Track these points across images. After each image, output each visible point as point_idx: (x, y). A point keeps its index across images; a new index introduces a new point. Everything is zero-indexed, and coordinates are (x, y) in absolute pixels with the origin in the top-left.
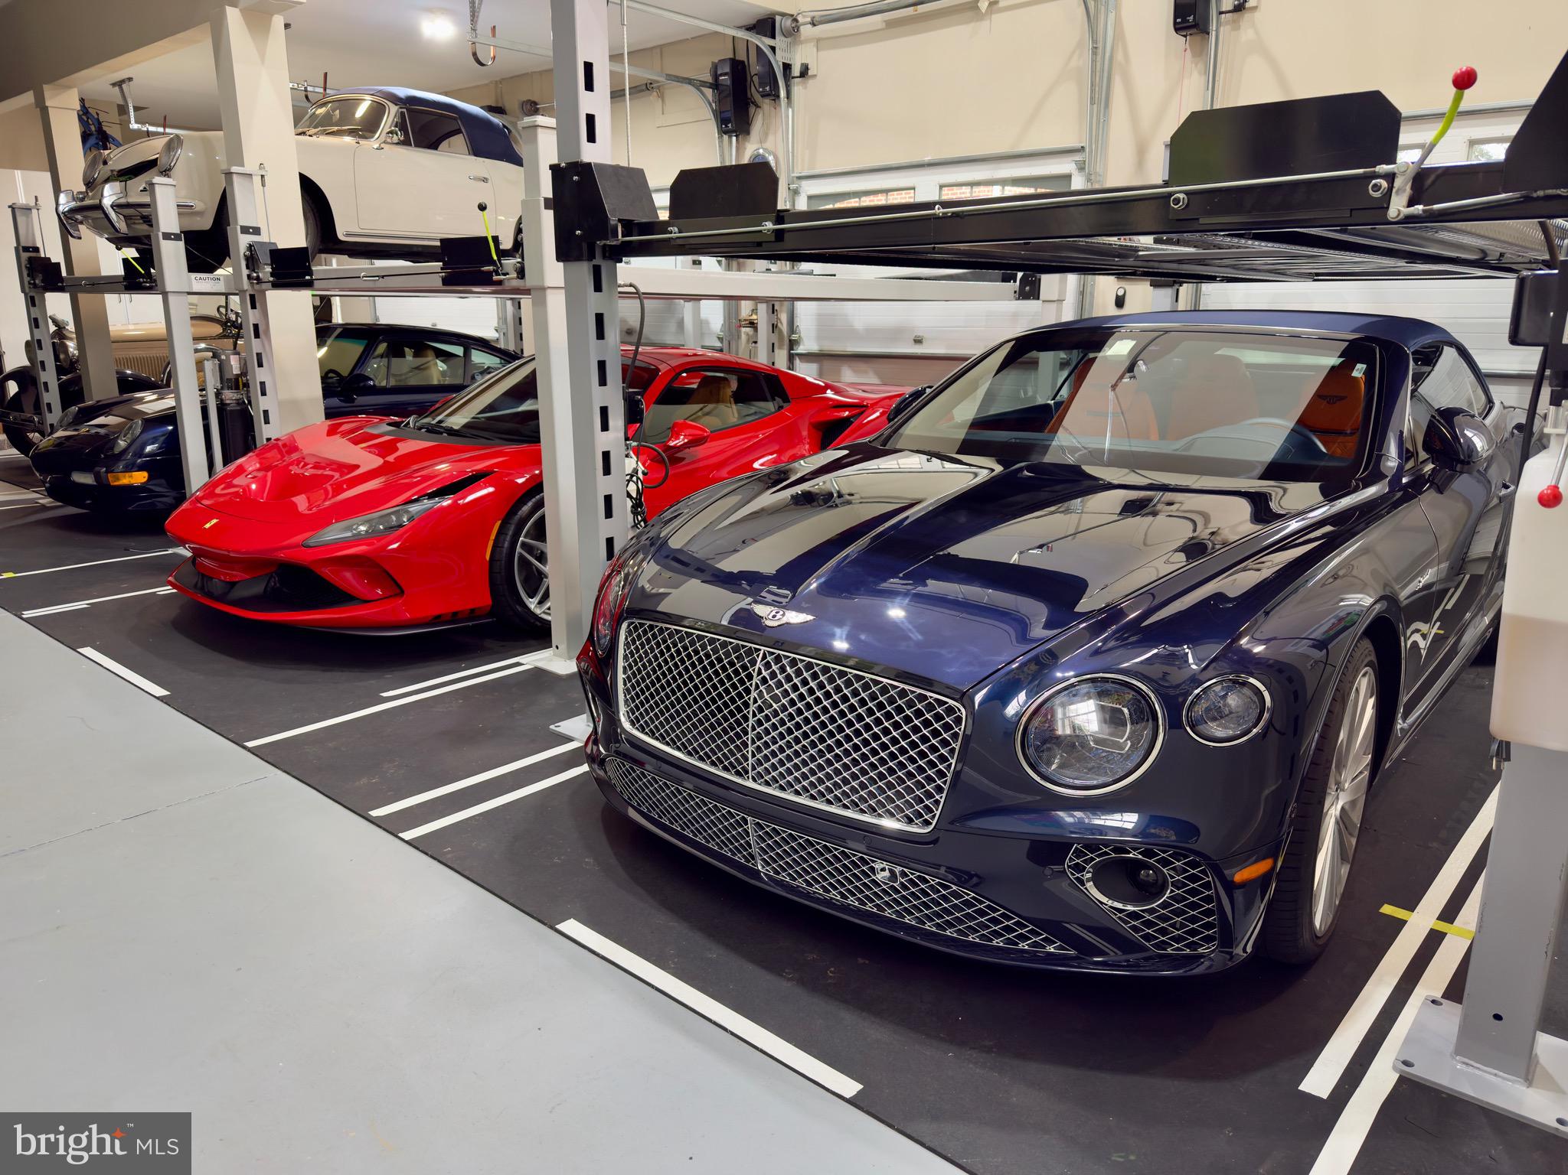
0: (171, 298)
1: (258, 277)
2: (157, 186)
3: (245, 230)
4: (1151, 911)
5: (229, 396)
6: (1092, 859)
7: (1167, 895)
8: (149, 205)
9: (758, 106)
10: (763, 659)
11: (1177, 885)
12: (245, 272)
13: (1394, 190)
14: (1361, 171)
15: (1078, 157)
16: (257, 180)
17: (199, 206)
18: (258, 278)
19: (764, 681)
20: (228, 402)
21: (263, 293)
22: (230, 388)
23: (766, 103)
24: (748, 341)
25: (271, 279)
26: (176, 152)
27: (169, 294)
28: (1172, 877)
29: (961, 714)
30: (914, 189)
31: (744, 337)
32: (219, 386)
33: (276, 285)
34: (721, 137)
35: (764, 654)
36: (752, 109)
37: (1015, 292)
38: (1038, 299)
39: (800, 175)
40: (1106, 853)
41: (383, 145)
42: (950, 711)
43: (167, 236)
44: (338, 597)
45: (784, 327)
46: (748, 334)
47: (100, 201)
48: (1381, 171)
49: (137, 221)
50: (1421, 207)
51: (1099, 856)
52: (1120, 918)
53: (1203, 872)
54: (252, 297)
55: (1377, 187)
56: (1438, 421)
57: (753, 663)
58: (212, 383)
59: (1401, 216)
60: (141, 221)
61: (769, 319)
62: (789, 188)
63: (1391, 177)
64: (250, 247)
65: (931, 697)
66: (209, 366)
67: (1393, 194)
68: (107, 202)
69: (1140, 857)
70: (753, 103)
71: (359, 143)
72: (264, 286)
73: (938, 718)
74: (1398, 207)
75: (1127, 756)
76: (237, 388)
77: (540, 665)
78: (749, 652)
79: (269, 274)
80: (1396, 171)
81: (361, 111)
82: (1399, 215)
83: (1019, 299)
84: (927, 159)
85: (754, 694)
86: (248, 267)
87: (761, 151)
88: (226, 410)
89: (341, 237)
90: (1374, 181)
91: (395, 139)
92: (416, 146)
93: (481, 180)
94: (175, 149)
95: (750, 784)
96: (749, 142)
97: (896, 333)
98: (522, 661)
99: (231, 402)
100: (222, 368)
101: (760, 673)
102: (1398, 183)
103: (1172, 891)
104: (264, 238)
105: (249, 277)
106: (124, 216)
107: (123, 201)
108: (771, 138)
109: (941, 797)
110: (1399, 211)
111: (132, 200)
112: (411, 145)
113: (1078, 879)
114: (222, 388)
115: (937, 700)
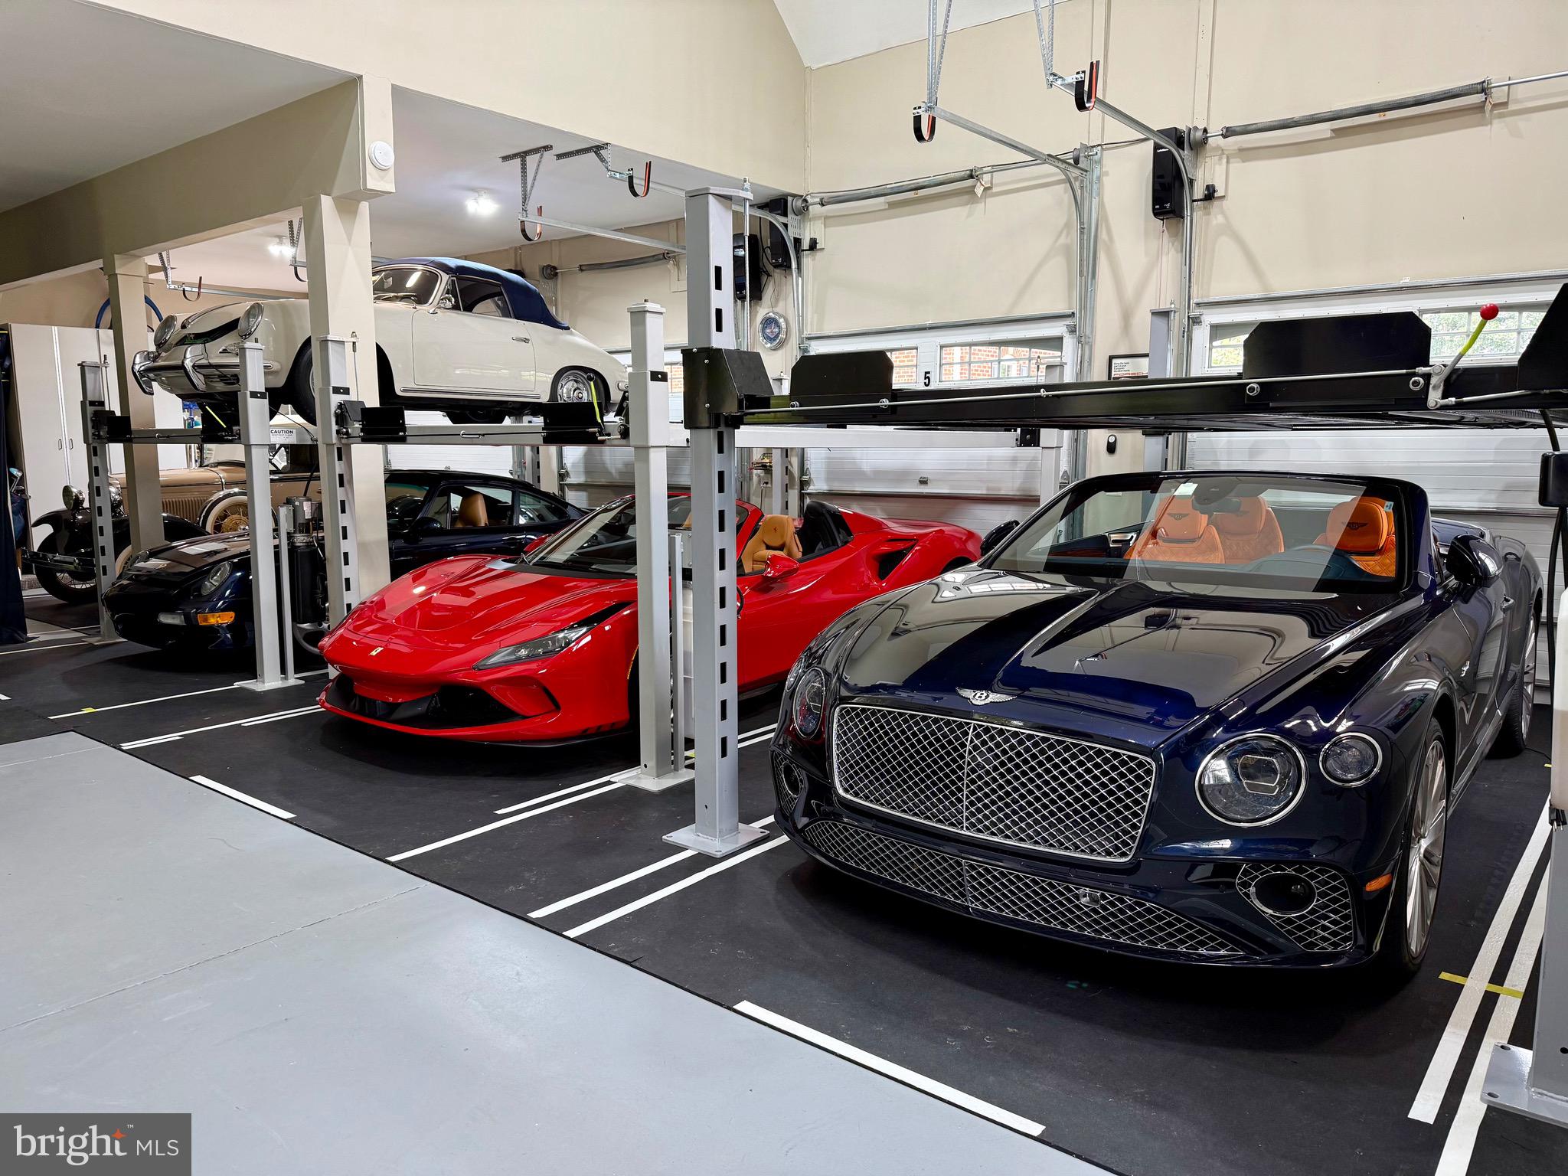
0: (254, 450)
1: (347, 431)
2: (247, 350)
3: (337, 390)
4: (1302, 917)
5: (300, 539)
6: (1257, 877)
7: (1314, 903)
8: (238, 366)
9: (769, 275)
10: (974, 730)
11: (1323, 895)
12: (335, 427)
13: (1431, 386)
14: (1404, 371)
15: (1068, 322)
16: (349, 347)
17: (276, 366)
18: (347, 433)
19: (976, 748)
20: (298, 544)
21: (348, 446)
22: (301, 532)
23: (777, 274)
24: (759, 481)
25: (362, 434)
26: (258, 318)
27: (253, 447)
28: (1318, 889)
29: (1152, 767)
30: (917, 349)
31: (755, 479)
32: (292, 530)
33: (365, 440)
34: (735, 302)
35: (974, 727)
36: (764, 278)
37: (1017, 440)
38: (1038, 446)
39: (810, 336)
40: (1268, 871)
41: (438, 311)
42: (1141, 765)
43: (254, 395)
44: (504, 714)
45: (795, 470)
46: (759, 476)
47: (183, 363)
48: (1420, 372)
49: (214, 380)
50: (1453, 399)
51: (1262, 874)
52: (1277, 924)
53: (1341, 883)
54: (339, 450)
55: (1416, 383)
56: (1458, 546)
57: (966, 734)
58: (285, 526)
59: (1438, 406)
60: (218, 380)
61: (783, 463)
62: (800, 348)
63: (1427, 377)
64: (341, 406)
65: (1124, 755)
66: (284, 512)
67: (1430, 389)
68: (188, 364)
69: (1294, 873)
70: (764, 272)
71: (415, 308)
72: (351, 440)
73: (1131, 770)
74: (1434, 397)
75: (1277, 799)
76: (308, 531)
77: (631, 782)
78: (960, 726)
79: (360, 431)
80: (1432, 372)
81: (412, 281)
82: (1436, 405)
83: (1021, 446)
84: (928, 323)
85: (968, 758)
86: (337, 424)
87: (771, 314)
88: (297, 552)
89: (398, 392)
90: (1413, 379)
91: (449, 304)
92: (464, 310)
93: (522, 341)
94: (255, 316)
95: (964, 832)
96: (760, 307)
97: (902, 475)
98: (613, 780)
99: (301, 544)
100: (296, 513)
101: (972, 741)
102: (1434, 381)
103: (1318, 900)
104: (352, 397)
105: (338, 432)
106: (204, 375)
107: (204, 362)
108: (781, 304)
109: (1137, 833)
110: (1436, 402)
111: (214, 361)
112: (460, 310)
113: (1245, 893)
114: (294, 533)
115: (1129, 757)
